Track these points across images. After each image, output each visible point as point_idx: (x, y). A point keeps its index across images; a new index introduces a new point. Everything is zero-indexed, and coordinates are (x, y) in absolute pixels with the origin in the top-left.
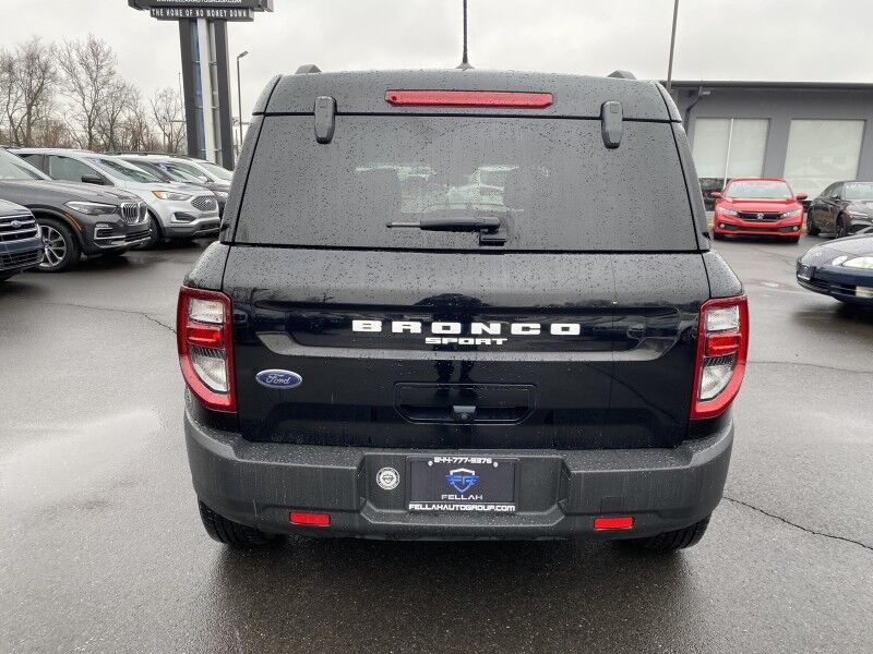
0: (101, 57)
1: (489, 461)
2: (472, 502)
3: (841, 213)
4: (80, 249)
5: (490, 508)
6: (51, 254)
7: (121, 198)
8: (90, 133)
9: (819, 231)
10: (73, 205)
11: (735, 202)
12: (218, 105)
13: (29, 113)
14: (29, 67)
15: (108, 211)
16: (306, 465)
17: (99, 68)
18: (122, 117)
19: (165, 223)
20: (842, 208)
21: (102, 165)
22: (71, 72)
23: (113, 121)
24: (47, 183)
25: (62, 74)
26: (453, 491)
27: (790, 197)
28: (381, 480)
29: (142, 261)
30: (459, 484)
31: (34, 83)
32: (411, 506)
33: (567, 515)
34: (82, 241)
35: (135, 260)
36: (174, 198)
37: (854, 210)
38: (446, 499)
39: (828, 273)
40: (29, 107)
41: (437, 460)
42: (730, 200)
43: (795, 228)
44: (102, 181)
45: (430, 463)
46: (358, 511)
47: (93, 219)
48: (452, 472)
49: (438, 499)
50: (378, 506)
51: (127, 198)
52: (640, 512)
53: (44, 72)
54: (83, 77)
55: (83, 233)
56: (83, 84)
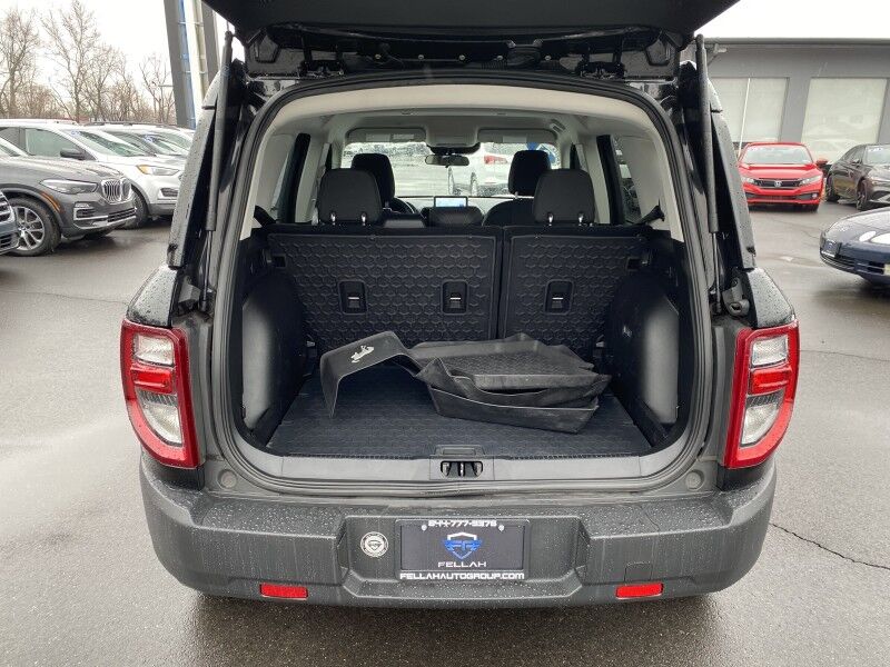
0: (84, 18)
1: (493, 523)
2: (473, 569)
3: (863, 178)
4: (60, 232)
5: (495, 576)
6: (29, 237)
7: (102, 174)
8: (77, 99)
9: (839, 197)
10: (50, 184)
11: (751, 168)
12: (206, 70)
13: (12, 79)
14: (10, 30)
15: (88, 190)
16: (275, 534)
17: (83, 29)
18: (109, 82)
19: (152, 200)
20: (863, 174)
21: (83, 138)
22: (55, 34)
23: (101, 85)
24: (23, 160)
25: (44, 36)
26: (450, 557)
27: (809, 162)
28: (366, 546)
29: (129, 242)
30: (459, 550)
31: (16, 46)
32: (402, 576)
33: (585, 584)
34: (61, 222)
35: (122, 241)
36: (160, 173)
37: (877, 176)
38: (444, 567)
39: (854, 250)
40: (12, 72)
41: (432, 523)
42: (747, 166)
43: (815, 196)
44: (81, 156)
45: (424, 528)
46: (340, 585)
47: (73, 199)
48: (449, 537)
49: (433, 567)
50: (363, 575)
51: (109, 174)
52: (671, 579)
53: (26, 34)
54: (68, 39)
55: (62, 214)
56: (68, 47)
